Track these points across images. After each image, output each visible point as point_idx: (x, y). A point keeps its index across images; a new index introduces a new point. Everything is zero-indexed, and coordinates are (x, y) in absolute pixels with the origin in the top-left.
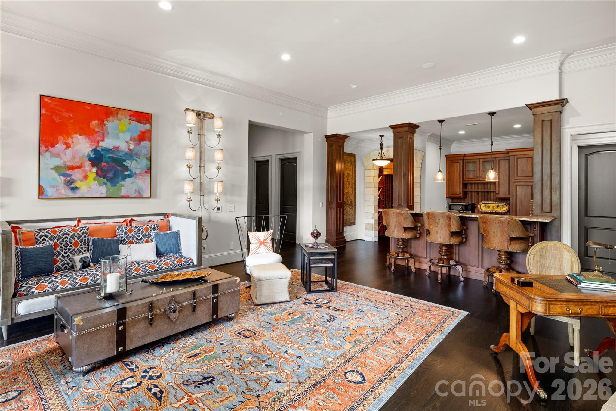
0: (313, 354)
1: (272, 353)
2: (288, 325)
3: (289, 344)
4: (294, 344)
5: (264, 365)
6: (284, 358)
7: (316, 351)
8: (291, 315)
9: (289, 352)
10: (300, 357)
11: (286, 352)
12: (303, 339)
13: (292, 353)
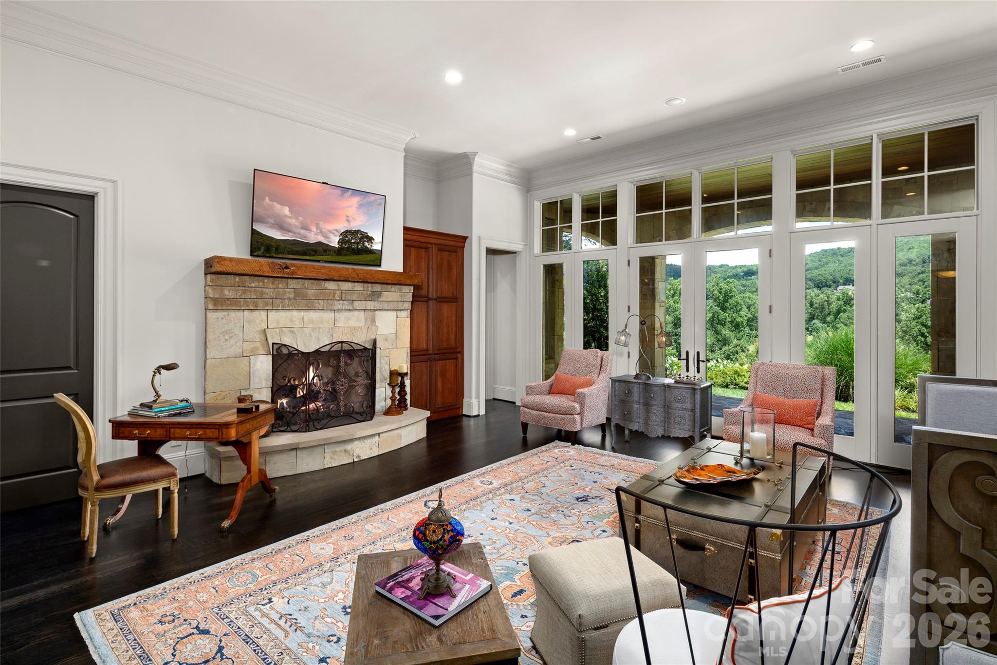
0: (475, 522)
1: (529, 522)
2: (518, 564)
3: (509, 533)
4: (501, 532)
5: (533, 511)
6: (512, 518)
7: (472, 525)
8: (519, 589)
9: (507, 523)
10: (492, 519)
11: (510, 523)
12: (489, 539)
13: (502, 523)
